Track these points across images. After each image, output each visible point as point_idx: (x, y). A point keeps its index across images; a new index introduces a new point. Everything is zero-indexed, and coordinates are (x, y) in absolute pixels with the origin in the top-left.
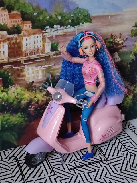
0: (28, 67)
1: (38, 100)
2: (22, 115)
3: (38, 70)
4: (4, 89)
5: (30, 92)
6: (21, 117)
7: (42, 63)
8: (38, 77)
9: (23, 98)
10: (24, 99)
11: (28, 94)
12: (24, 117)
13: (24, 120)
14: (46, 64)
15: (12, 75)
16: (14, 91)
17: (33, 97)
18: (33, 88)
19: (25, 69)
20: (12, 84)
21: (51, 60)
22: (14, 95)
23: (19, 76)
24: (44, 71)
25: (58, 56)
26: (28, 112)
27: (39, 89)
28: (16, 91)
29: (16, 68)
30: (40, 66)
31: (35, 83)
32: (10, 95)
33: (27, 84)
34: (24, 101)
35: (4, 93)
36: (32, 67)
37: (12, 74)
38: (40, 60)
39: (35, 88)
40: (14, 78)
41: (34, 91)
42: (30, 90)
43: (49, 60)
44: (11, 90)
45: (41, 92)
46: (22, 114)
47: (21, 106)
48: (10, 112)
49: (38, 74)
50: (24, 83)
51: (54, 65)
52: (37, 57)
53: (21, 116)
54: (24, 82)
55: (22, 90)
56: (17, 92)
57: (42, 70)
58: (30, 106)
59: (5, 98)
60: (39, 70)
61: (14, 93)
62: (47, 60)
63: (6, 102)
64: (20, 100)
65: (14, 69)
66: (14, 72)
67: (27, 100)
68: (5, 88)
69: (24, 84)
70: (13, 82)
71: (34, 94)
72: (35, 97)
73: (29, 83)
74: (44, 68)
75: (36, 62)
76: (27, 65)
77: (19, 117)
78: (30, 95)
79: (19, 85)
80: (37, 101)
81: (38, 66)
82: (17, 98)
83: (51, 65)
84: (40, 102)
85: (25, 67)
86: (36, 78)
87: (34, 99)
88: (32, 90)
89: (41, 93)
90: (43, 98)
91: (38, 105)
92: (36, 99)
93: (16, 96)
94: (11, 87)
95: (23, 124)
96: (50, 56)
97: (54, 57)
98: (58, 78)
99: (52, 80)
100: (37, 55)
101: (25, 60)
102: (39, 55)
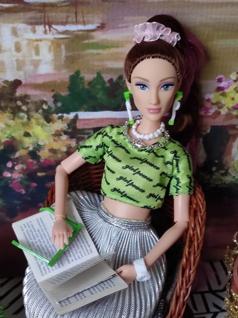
1: (38, 147)
3: (37, 40)
5: (7, 114)
7: (52, 15)
8: (36, 64)
14: (70, 20)
17: (18, 134)
18: (19, 103)
24: (59, 46)
27: (40, 111)
30: (45, 24)
31: (26, 85)
36: (12, 25)
41: (22, 114)
42: (6, 107)
43: (82, 3)
45: (48, 120)
49: (37, 53)
57: (52, 42)
58: (10, 165)
60: (41, 40)
62: (74, 4)
71: (23, 124)
72: (27, 135)
73: (1, 83)
74: (59, 33)
78: (8, 126)
80: (34, 148)
84: (44, 154)
87: (21, 142)
88: (16, 111)
90: (55, 141)
91: (39, 162)
92: (28, 143)
98: (115, 78)
99: (90, 83)
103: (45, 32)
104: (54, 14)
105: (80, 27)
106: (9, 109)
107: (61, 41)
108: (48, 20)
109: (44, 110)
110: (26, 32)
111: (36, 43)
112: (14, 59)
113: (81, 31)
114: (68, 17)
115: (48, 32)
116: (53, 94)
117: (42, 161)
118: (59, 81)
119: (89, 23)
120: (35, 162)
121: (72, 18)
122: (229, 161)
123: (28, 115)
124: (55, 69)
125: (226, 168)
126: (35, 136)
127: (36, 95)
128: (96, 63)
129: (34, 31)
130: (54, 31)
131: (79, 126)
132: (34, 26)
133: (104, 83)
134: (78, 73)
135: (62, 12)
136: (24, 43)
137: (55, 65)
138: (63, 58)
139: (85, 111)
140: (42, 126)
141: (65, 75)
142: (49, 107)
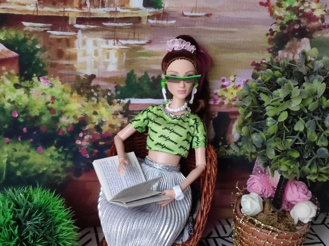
0: (85, 37)
1: (102, 123)
2: (59, 153)
3: (108, 49)
4: (21, 81)
5: (84, 98)
6: (56, 159)
7: (120, 33)
8: (106, 65)
9: (65, 112)
10: (67, 114)
11: (78, 102)
12: (64, 158)
13: (63, 166)
14: (130, 37)
15: (43, 50)
16: (45, 90)
17: (89, 113)
18: (93, 90)
19: (77, 40)
20: (42, 73)
21: (142, 27)
22: (45, 99)
23: (60, 54)
24: (122, 53)
25: (160, 22)
26: (74, 149)
27: (106, 97)
28: (50, 90)
29: (55, 35)
30: (114, 39)
31: (98, 78)
32: (34, 97)
33: (78, 77)
34: (68, 118)
35: (21, 92)
36: (93, 39)
37: (44, 47)
38: (116, 24)
39: (96, 91)
40: (49, 57)
41: (93, 98)
42: (84, 93)
43: (139, 27)
44: (38, 85)
45: (111, 103)
46: (60, 150)
47: (59, 129)
48: (31, 140)
49: (108, 57)
50: (72, 75)
51: (150, 42)
52: (108, 16)
53: (56, 154)
54: (70, 72)
55: (63, 90)
56: (51, 93)
57: (118, 50)
58: (81, 135)
59: (20, 104)
60: (111, 49)
61: (44, 94)
62: (133, 28)
63: (22, 113)
64: (57, 115)
65: (51, 36)
66: (50, 43)
67: (75, 117)
68: (23, 78)
69: (70, 77)
70: (45, 69)
71: (94, 106)
72: (95, 113)
73: (82, 76)
74: (123, 45)
75: (105, 29)
76: (84, 31)
77: (51, 156)
78: (83, 106)
79: (58, 77)
80: (99, 123)
81: (109, 39)
82: (50, 109)
83: (142, 42)
84: (105, 128)
85: (78, 36)
86: (102, 67)
87: (91, 119)
88: (89, 96)
89: (110, 105)
90: (114, 118)
91: (101, 134)
92: (95, 119)
93: (49, 103)
94: (39, 79)
95: (59, 175)
96: (140, 18)
97: (151, 21)
98: (156, 77)
99: (140, 79)
100: (109, 11)
101: (78, 16)
102: (114, 12)
103: (114, 44)
104: (121, 33)
105: (136, 42)
106: (85, 95)
107: (123, 50)
109: (108, 96)
110: (102, 43)
111: (108, 51)
112: (93, 60)
113: (137, 44)
114: (129, 35)
115: (116, 44)
116: (115, 85)
117: (103, 133)
118: (120, 76)
119: (142, 39)
120: (99, 134)
121: (132, 36)
122: (230, 138)
123: (98, 99)
124: (118, 68)
125: (228, 143)
126: (101, 114)
127: (104, 86)
128: (145, 66)
129: (107, 43)
131: (131, 108)
133: (149, 79)
134: (132, 71)
135: (126, 32)
136: (100, 51)
137: (119, 66)
139: (136, 98)
140: (106, 107)
141: (124, 73)
142: (112, 94)
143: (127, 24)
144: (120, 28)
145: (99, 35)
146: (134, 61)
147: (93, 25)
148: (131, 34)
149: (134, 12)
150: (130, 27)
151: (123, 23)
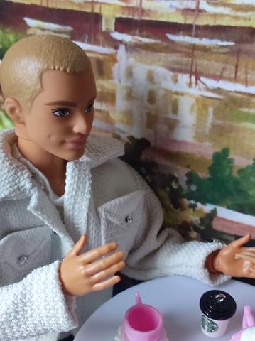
0: (132, 60)
7: (203, 62)
14: (226, 74)
24: (205, 107)
30: (191, 73)
36: (148, 67)
38: (196, 41)
43: (248, 53)
50: (107, 132)
52: (179, 19)
57: (197, 100)
60: (183, 94)
62: (236, 53)
73: (125, 138)
74: (208, 89)
75: (172, 48)
76: (132, 48)
81: (180, 71)
85: (118, 57)
99: (241, 171)
100: (182, 7)
101: (119, 15)
102: (193, 11)
103: (190, 85)
104: (206, 62)
105: (240, 87)
107: (209, 102)
108: (196, 70)
110: (165, 79)
111: (176, 96)
113: (240, 93)
114: (224, 69)
115: (194, 85)
116: (187, 170)
118: (199, 156)
119: (253, 84)
121: (230, 72)
124: (195, 137)
129: (176, 81)
130: (202, 86)
132: (176, 74)
135: (216, 61)
136: (160, 94)
137: (196, 132)
138: (209, 125)
139: (228, 208)
143: (220, 43)
144: (205, 50)
145: (160, 60)
146: (231, 129)
147: (147, 37)
148: (228, 66)
149: (240, 14)
150: (226, 50)
151: (212, 38)
